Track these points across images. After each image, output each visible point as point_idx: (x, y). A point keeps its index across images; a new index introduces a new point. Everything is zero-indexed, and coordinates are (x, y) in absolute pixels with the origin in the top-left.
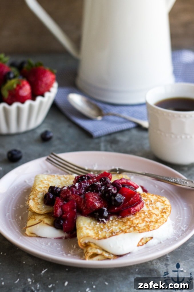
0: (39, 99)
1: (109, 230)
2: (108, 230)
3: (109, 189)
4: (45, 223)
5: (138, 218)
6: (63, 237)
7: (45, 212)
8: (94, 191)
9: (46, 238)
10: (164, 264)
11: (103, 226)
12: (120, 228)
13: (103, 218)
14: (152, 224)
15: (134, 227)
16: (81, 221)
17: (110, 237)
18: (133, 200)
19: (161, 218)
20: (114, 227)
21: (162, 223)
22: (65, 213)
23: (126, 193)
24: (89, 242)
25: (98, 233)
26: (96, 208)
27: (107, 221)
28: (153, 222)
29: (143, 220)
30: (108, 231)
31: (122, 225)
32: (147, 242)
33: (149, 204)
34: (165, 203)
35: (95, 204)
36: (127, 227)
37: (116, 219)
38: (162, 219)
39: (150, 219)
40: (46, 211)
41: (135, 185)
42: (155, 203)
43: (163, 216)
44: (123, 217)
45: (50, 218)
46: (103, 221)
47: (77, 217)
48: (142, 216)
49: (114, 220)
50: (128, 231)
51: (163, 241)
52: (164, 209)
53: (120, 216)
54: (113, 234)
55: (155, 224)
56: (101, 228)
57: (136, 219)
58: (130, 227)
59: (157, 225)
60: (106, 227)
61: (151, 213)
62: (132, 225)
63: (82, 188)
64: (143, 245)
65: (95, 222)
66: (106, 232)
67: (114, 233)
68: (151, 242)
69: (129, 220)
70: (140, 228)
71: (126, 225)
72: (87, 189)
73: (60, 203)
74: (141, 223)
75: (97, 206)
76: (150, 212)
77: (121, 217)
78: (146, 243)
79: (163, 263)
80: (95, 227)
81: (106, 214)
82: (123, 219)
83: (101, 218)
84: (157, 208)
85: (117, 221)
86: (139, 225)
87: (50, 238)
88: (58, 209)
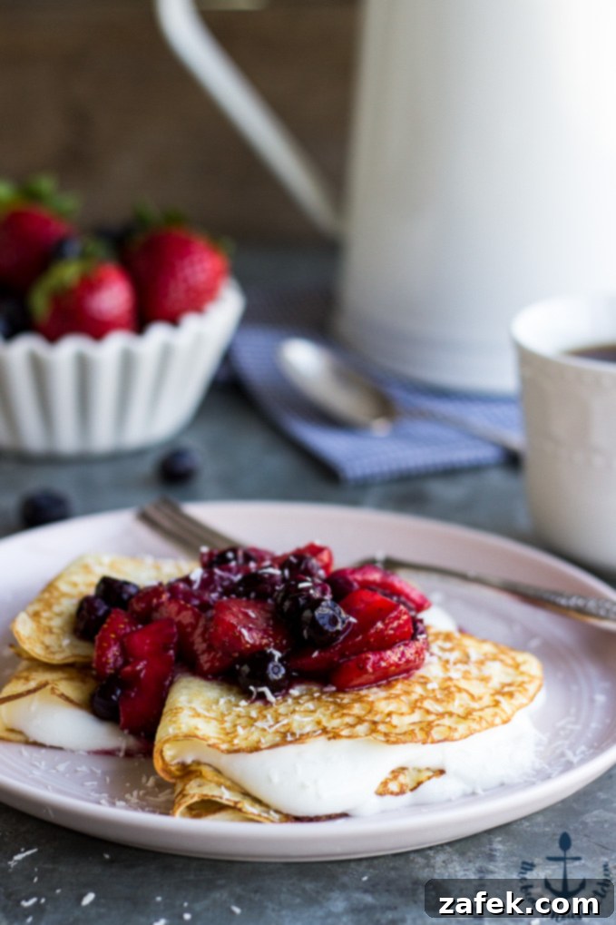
0: (158, 334)
1: (278, 726)
2: (271, 722)
3: (302, 585)
4: (58, 692)
5: (397, 696)
6: (119, 750)
7: (66, 658)
8: (253, 595)
9: (60, 749)
10: (474, 869)
11: (260, 712)
12: (319, 723)
13: (262, 685)
14: (447, 721)
15: (375, 723)
16: (185, 691)
17: (274, 746)
18: (382, 631)
19: (488, 707)
20: (297, 717)
21: (484, 724)
22: (131, 660)
23: (362, 606)
24: (198, 763)
25: (236, 731)
26: (243, 648)
27: (280, 698)
28: (451, 714)
29: (414, 707)
30: (271, 727)
31: (328, 712)
32: (419, 784)
33: (455, 663)
34: (523, 668)
35: (240, 633)
36: (348, 720)
37: (312, 695)
38: (489, 712)
39: (445, 704)
40: (74, 656)
41: (414, 595)
42: (481, 663)
43: (497, 704)
44: (342, 689)
45: (83, 681)
46: (262, 696)
47: (175, 679)
48: (413, 692)
49: (305, 698)
50: (345, 732)
51: (485, 790)
52: (510, 685)
53: (334, 684)
54: (288, 738)
55: (457, 723)
56: (251, 718)
57: (387, 698)
58: (360, 720)
59: (462, 728)
60: (269, 717)
61: (453, 689)
62: (369, 717)
63: (212, 587)
64: (402, 792)
65: (233, 699)
66: (264, 730)
67: (293, 734)
68: (433, 787)
69: (360, 700)
70: (395, 727)
71: (343, 715)
72: (229, 590)
73: (122, 626)
74: (402, 714)
75: (247, 643)
76: (449, 683)
77: (334, 689)
78: (413, 789)
79: (471, 865)
80: (230, 714)
81: (277, 672)
82: (341, 695)
83: (256, 686)
84: (485, 680)
85: (316, 701)
86: (395, 720)
87: (72, 751)
88: (109, 647)
